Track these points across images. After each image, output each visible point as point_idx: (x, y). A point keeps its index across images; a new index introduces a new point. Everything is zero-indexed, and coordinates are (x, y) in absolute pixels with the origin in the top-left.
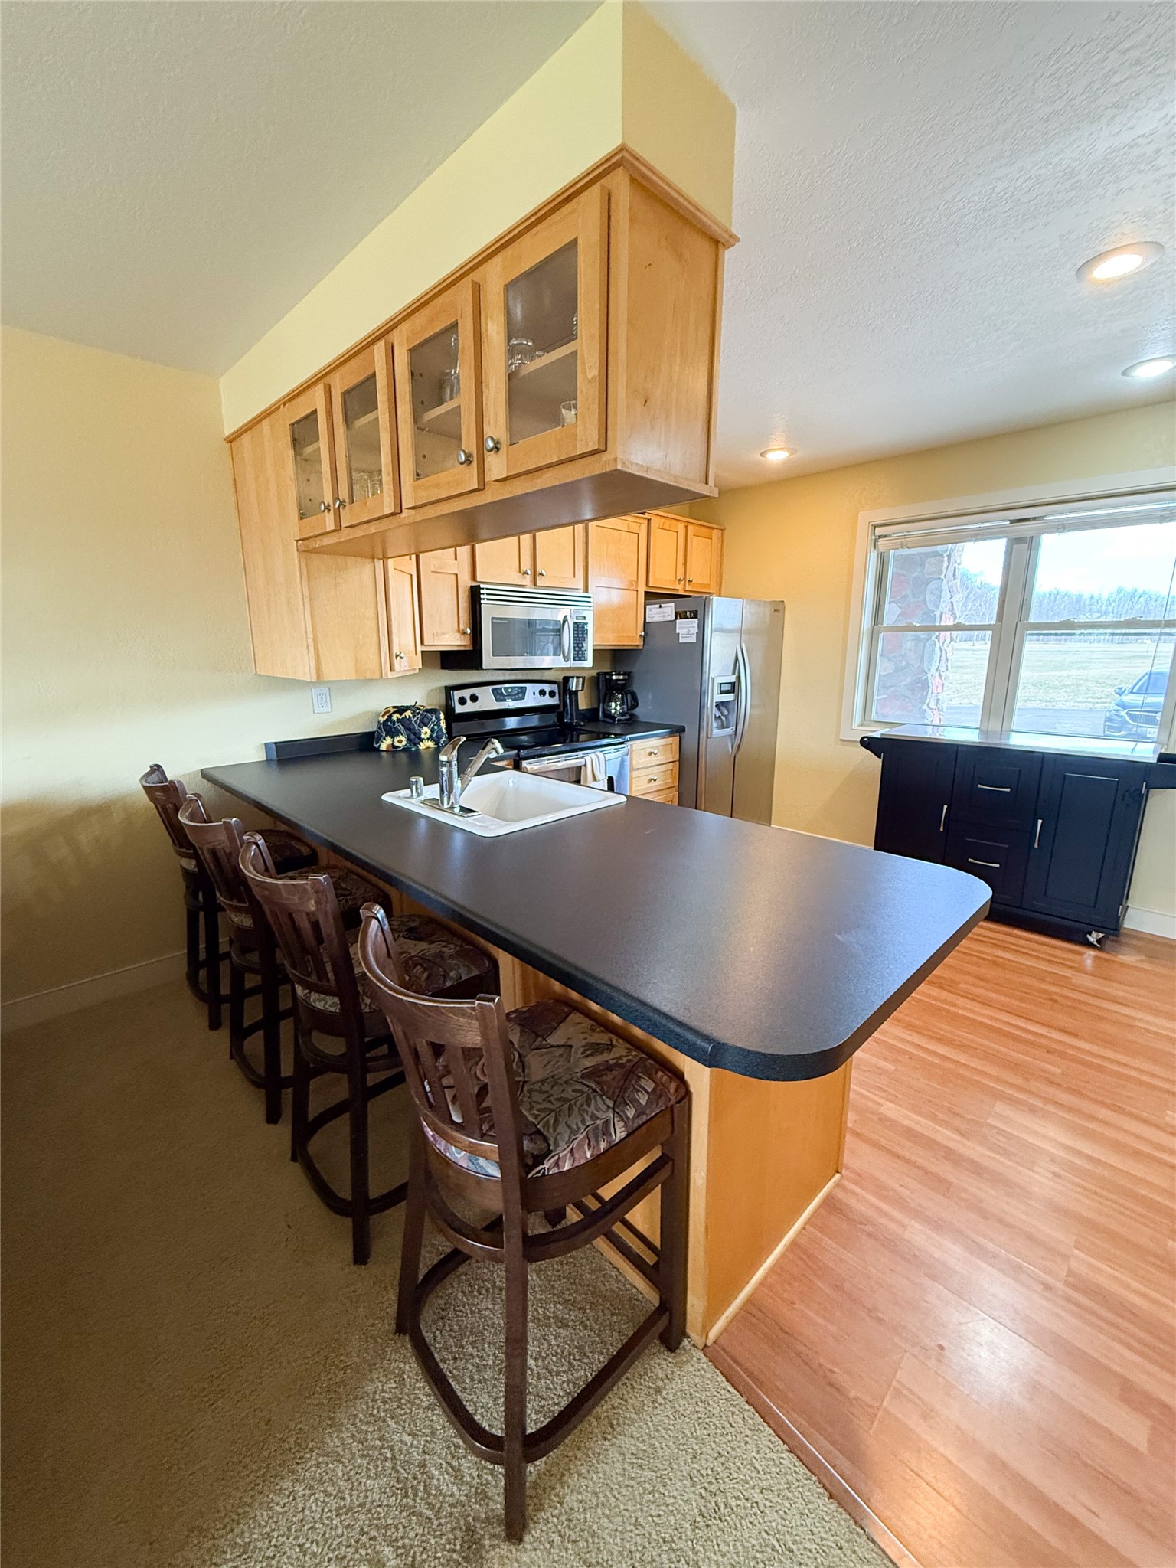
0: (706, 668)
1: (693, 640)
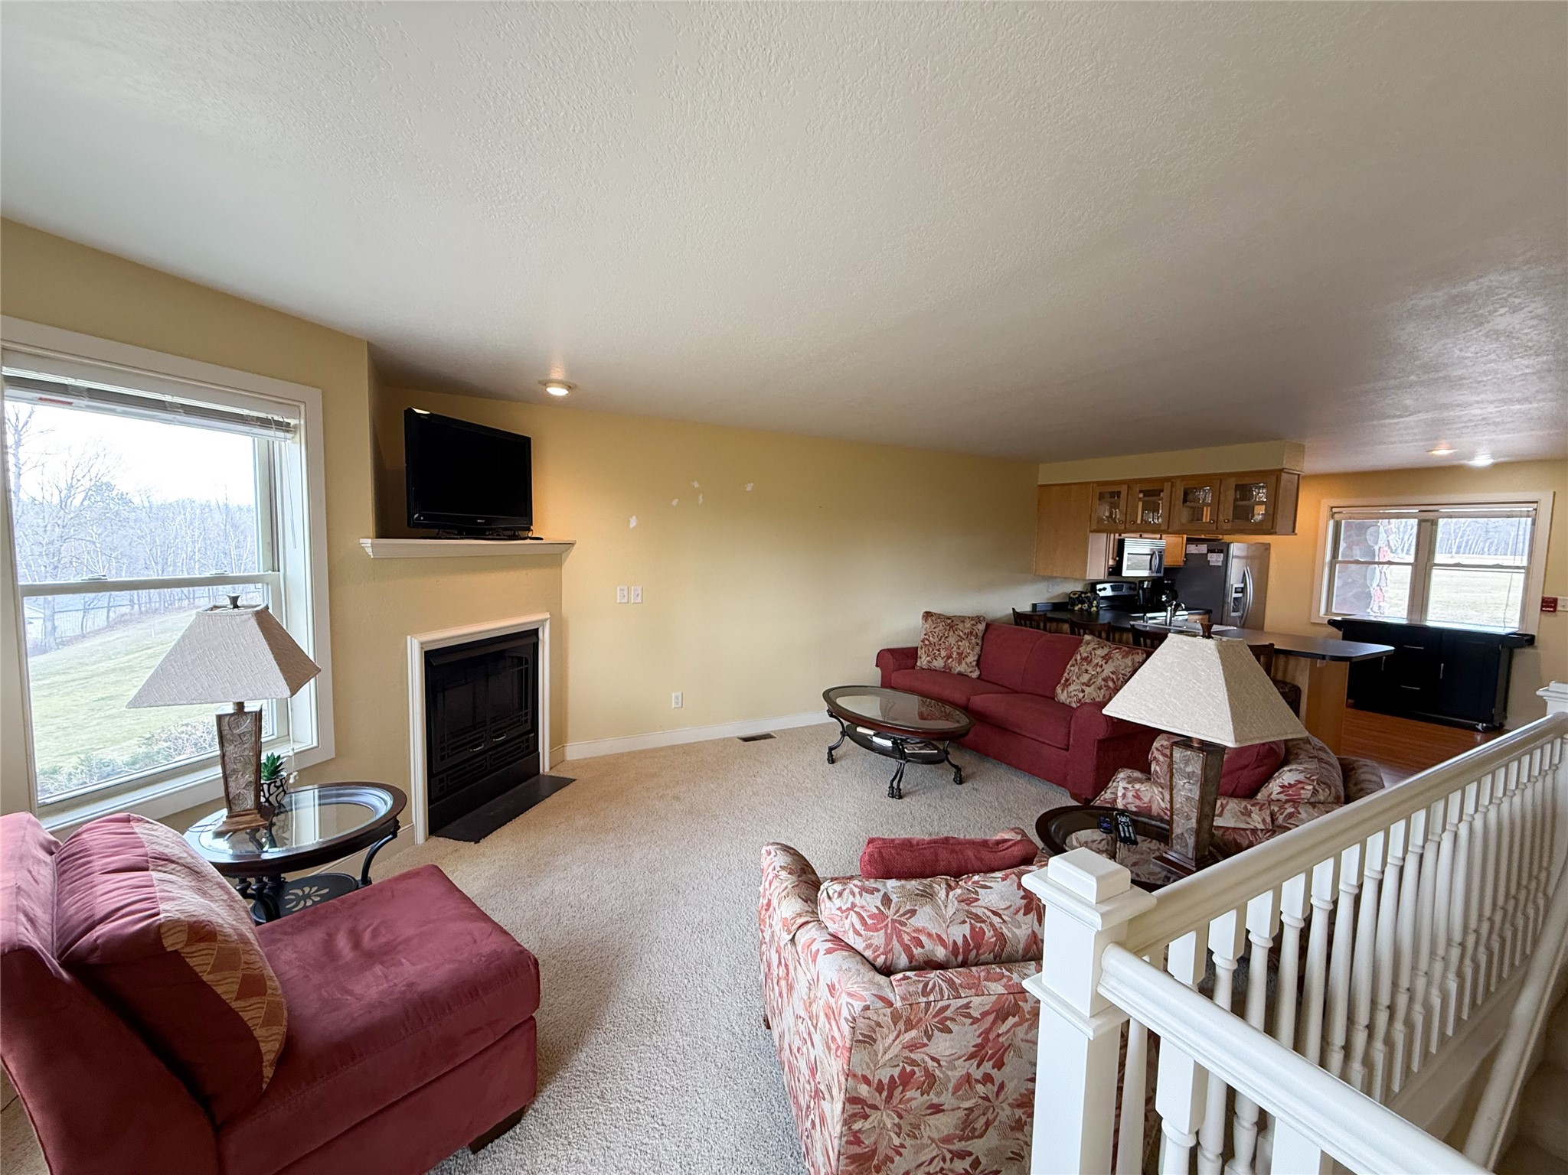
0: (1228, 580)
1: (1220, 564)
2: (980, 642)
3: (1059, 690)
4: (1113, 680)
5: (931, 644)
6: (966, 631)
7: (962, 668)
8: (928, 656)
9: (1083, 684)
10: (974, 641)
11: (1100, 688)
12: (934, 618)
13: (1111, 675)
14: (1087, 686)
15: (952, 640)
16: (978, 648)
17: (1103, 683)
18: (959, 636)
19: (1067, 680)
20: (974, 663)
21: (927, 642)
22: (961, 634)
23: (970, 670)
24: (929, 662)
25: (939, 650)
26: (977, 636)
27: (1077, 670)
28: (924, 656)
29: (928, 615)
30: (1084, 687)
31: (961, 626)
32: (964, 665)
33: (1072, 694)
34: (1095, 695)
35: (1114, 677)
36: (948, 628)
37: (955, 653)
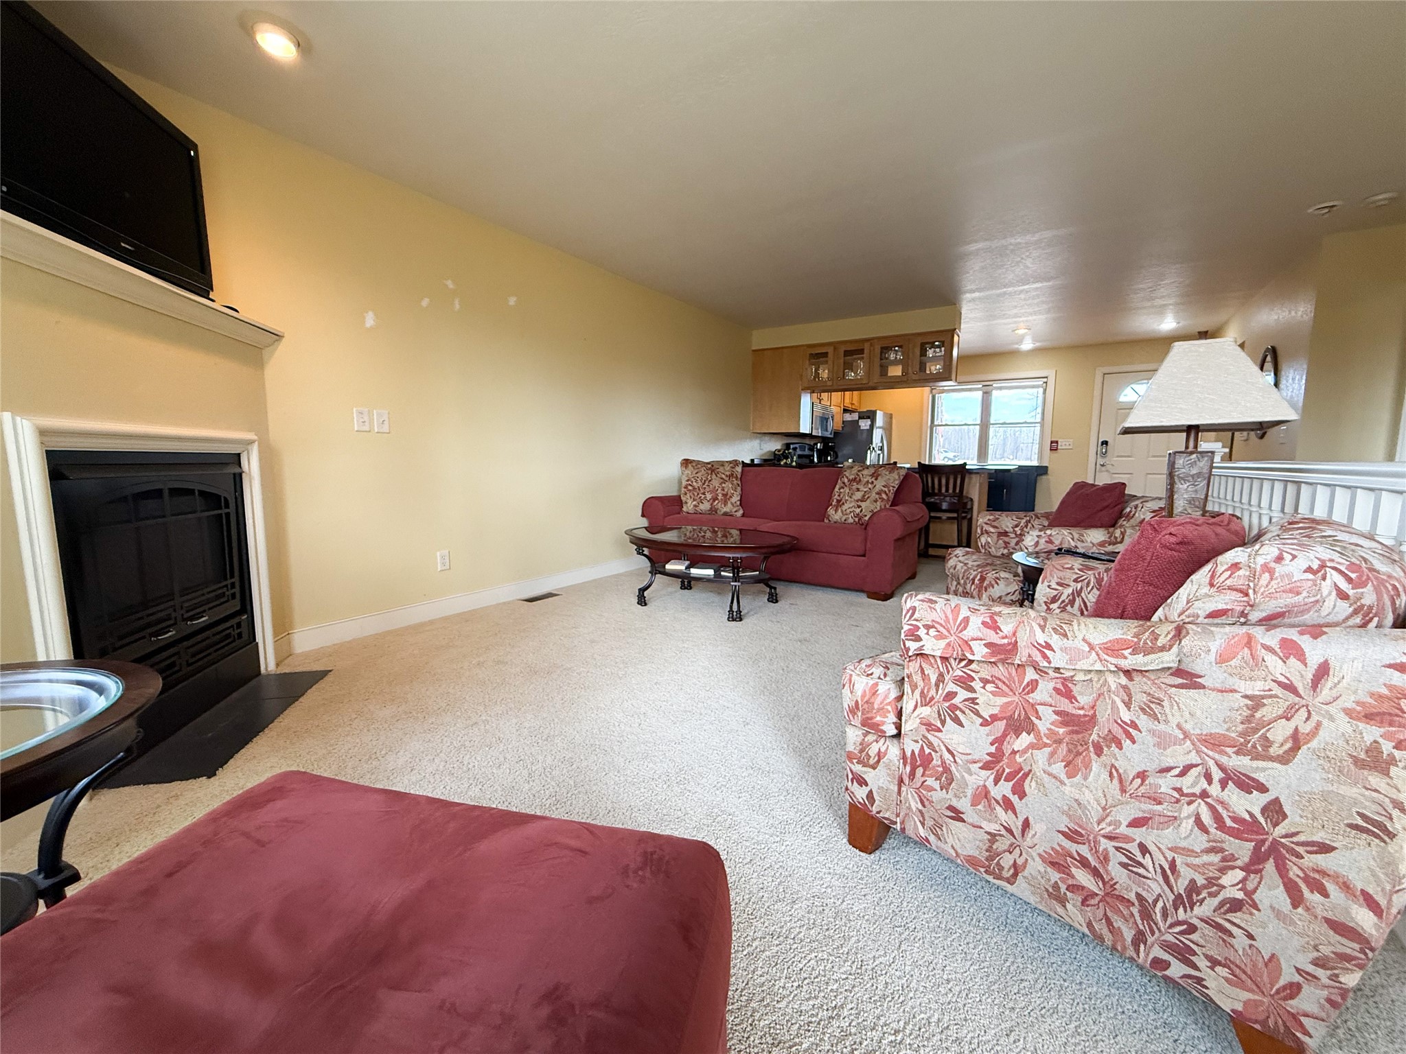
0: (873, 440)
2: (739, 483)
3: (831, 511)
4: (885, 492)
5: (694, 489)
6: (728, 473)
7: (728, 508)
8: (694, 500)
9: (857, 501)
10: (735, 482)
11: (876, 501)
12: (694, 465)
13: (884, 489)
14: (862, 501)
15: (716, 483)
16: (739, 489)
17: (877, 496)
18: (722, 478)
19: (838, 501)
20: (738, 503)
21: (690, 488)
22: (724, 476)
23: (735, 510)
24: (695, 506)
25: (704, 494)
26: (737, 478)
27: (848, 491)
28: (690, 502)
29: (686, 463)
30: (860, 503)
31: (721, 469)
32: (729, 505)
33: (848, 511)
34: (872, 507)
35: (886, 489)
36: (710, 472)
37: (720, 495)
